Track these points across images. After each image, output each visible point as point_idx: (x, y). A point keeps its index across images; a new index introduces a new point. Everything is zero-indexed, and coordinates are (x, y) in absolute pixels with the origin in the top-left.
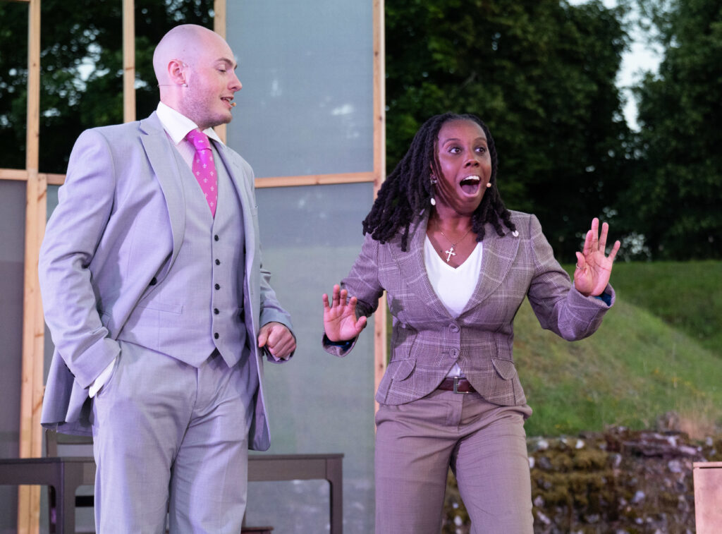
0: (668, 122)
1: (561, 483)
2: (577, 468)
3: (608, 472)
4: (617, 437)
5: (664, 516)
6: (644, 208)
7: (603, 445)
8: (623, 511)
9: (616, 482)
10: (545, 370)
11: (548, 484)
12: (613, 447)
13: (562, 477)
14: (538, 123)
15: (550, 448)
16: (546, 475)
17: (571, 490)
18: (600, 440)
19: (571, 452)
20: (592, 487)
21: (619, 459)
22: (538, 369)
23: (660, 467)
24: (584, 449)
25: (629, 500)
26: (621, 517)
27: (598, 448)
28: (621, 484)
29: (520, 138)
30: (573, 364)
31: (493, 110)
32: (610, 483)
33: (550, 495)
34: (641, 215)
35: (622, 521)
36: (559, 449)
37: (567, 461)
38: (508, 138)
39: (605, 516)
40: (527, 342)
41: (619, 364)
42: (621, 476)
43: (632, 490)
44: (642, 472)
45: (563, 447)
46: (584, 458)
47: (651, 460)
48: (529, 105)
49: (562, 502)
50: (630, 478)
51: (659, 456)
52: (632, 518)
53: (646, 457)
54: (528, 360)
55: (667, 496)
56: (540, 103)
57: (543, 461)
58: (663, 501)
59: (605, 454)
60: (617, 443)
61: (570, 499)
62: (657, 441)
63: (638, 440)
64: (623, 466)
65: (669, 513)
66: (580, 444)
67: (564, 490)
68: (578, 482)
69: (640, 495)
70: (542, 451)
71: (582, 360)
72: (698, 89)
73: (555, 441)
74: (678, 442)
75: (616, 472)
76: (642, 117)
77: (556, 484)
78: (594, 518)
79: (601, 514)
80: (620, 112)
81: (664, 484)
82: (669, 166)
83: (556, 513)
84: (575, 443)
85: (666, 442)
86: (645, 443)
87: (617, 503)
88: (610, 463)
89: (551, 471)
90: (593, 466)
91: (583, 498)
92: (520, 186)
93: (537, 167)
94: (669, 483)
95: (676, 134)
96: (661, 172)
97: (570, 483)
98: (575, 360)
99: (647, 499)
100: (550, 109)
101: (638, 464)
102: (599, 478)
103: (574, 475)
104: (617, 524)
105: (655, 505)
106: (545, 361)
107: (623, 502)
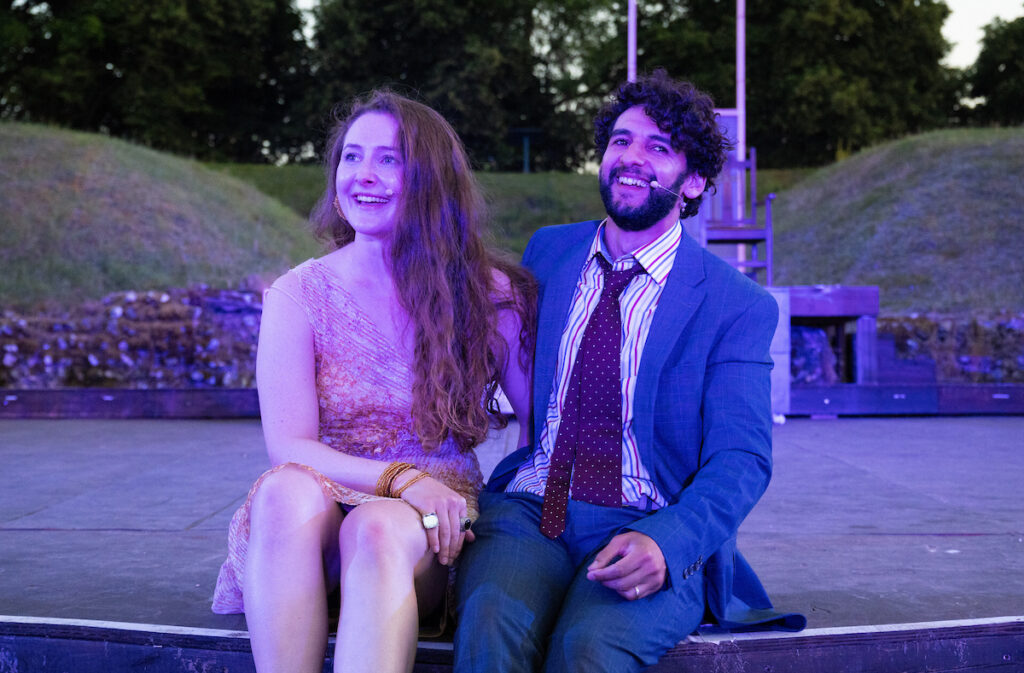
0: (338, 43)
1: (144, 331)
2: (161, 318)
3: (188, 322)
4: (199, 294)
5: (235, 362)
6: (312, 117)
7: (186, 300)
8: (199, 356)
9: (194, 331)
10: (148, 236)
11: (132, 331)
12: (195, 300)
13: (146, 325)
14: (218, 33)
15: (138, 301)
16: (132, 324)
17: (154, 338)
18: (183, 296)
19: (156, 304)
20: (172, 335)
21: (198, 311)
22: (142, 235)
23: (236, 320)
24: (168, 302)
25: (205, 347)
26: (198, 361)
27: (180, 302)
28: (198, 333)
29: (200, 46)
30: (177, 234)
31: (176, 18)
32: (189, 332)
33: (134, 340)
34: (308, 123)
35: (198, 365)
36: (145, 302)
37: (152, 312)
38: (189, 45)
39: (182, 360)
40: (135, 212)
41: (221, 236)
42: (199, 326)
43: (207, 338)
44: (221, 325)
45: (148, 300)
46: (166, 310)
47: (229, 316)
48: (210, 15)
49: (145, 347)
50: (206, 328)
51: (238, 311)
52: (206, 362)
53: (225, 312)
54: (133, 227)
55: (242, 345)
56: (221, 14)
57: (130, 311)
58: (237, 349)
59: (187, 307)
60: (198, 298)
61: (152, 345)
62: (235, 298)
63: (217, 297)
64: (202, 317)
65: (241, 360)
66: (165, 298)
67: (146, 337)
68: (160, 331)
69: (214, 343)
70: (130, 303)
71: (185, 230)
72: (365, 16)
73: (143, 295)
74: (253, 300)
75: (195, 323)
76: (318, 37)
77: (139, 331)
78: (173, 361)
79: (179, 358)
80: (301, 31)
81: (239, 335)
82: (337, 83)
83: (139, 356)
84: (160, 297)
85: (242, 300)
86: (223, 300)
87: (193, 349)
88: (190, 315)
89: (137, 320)
90: (174, 317)
91: (163, 344)
92: (198, 90)
93: (215, 74)
94: (244, 334)
95: (343, 53)
96: (330, 87)
97: (153, 330)
98: (180, 230)
99: (222, 347)
100: (229, 19)
101: (217, 318)
102: (179, 327)
103: (157, 324)
104: (192, 367)
105: (230, 352)
106: (149, 228)
107: (199, 349)
